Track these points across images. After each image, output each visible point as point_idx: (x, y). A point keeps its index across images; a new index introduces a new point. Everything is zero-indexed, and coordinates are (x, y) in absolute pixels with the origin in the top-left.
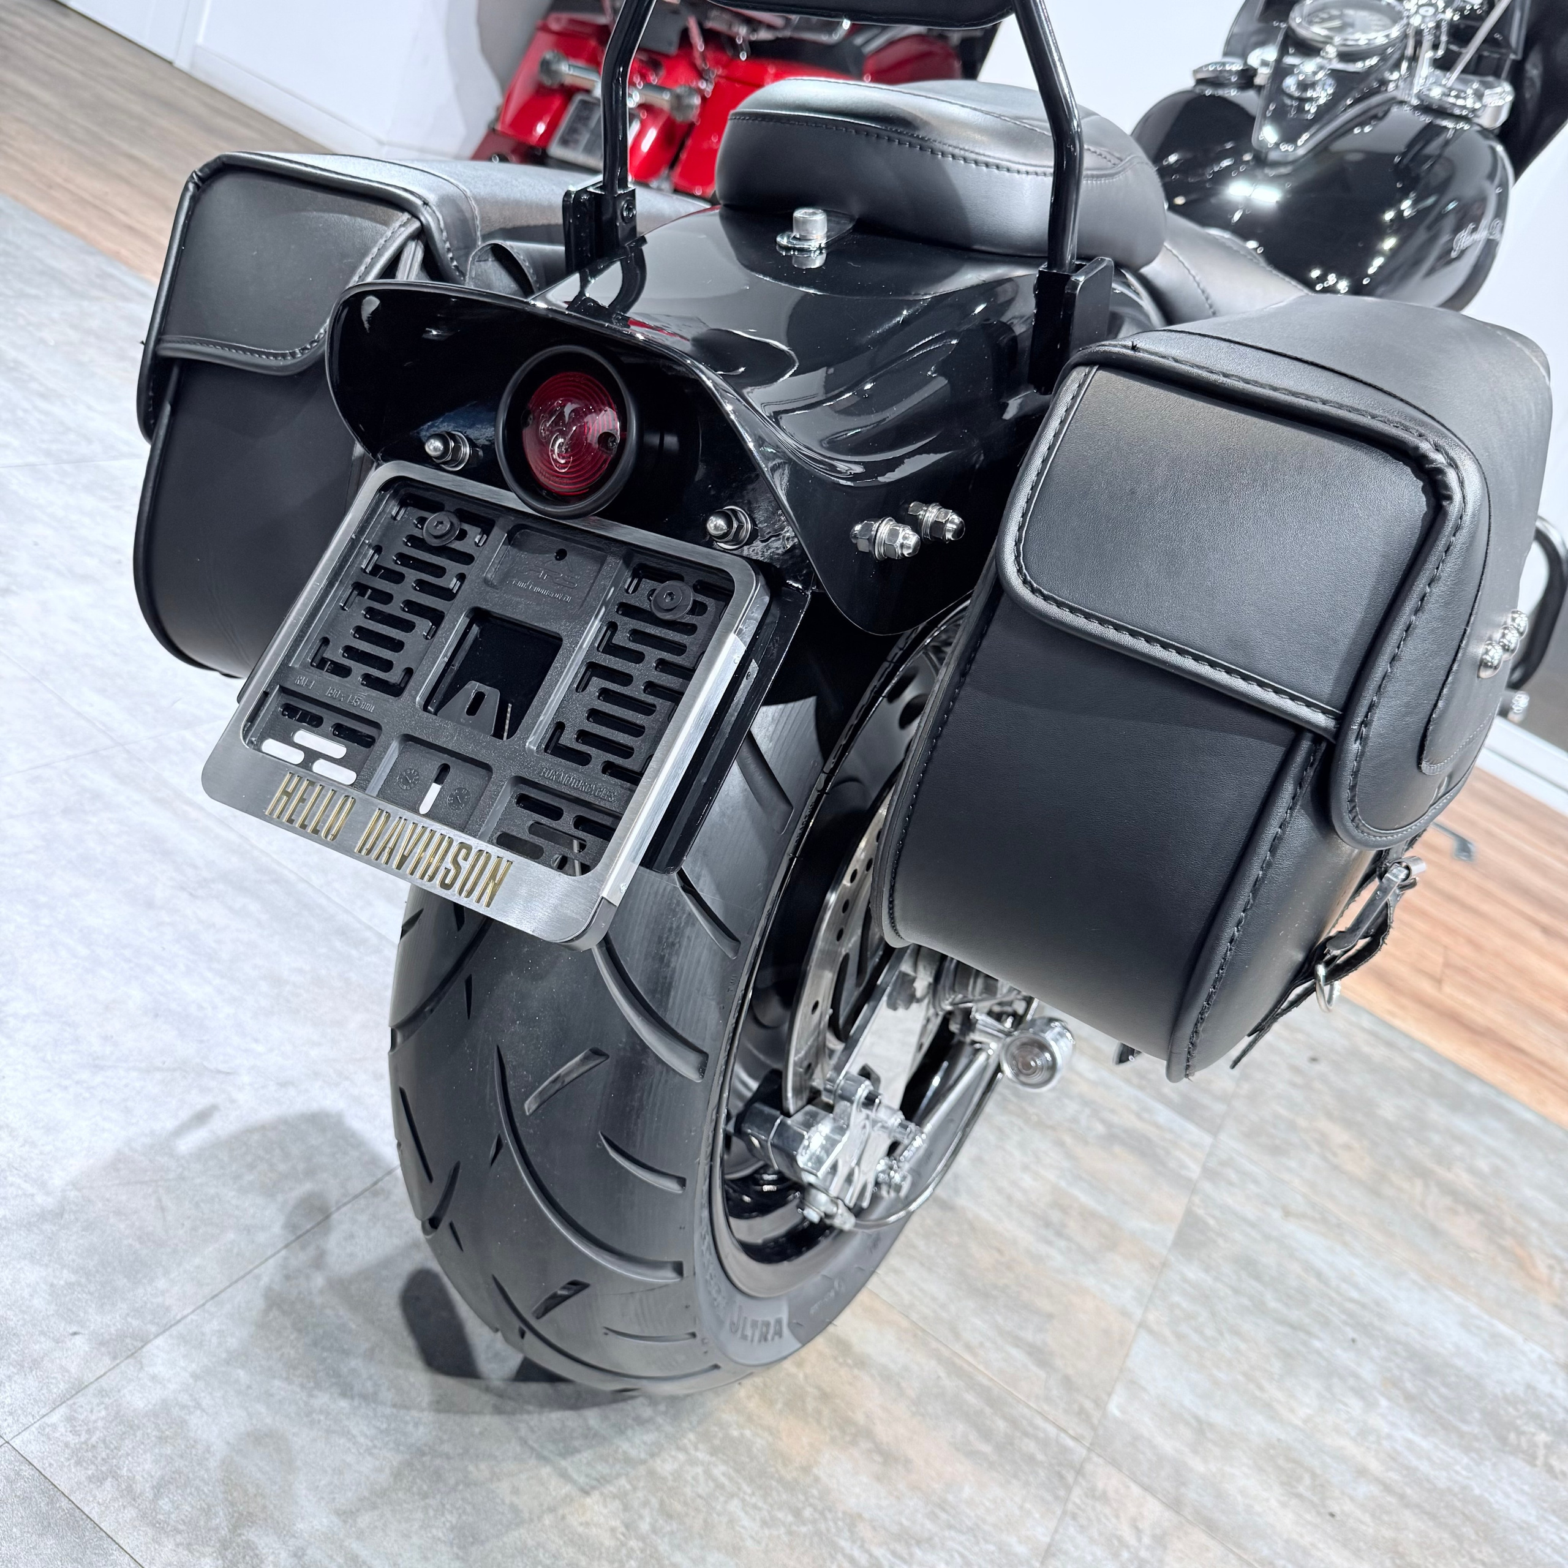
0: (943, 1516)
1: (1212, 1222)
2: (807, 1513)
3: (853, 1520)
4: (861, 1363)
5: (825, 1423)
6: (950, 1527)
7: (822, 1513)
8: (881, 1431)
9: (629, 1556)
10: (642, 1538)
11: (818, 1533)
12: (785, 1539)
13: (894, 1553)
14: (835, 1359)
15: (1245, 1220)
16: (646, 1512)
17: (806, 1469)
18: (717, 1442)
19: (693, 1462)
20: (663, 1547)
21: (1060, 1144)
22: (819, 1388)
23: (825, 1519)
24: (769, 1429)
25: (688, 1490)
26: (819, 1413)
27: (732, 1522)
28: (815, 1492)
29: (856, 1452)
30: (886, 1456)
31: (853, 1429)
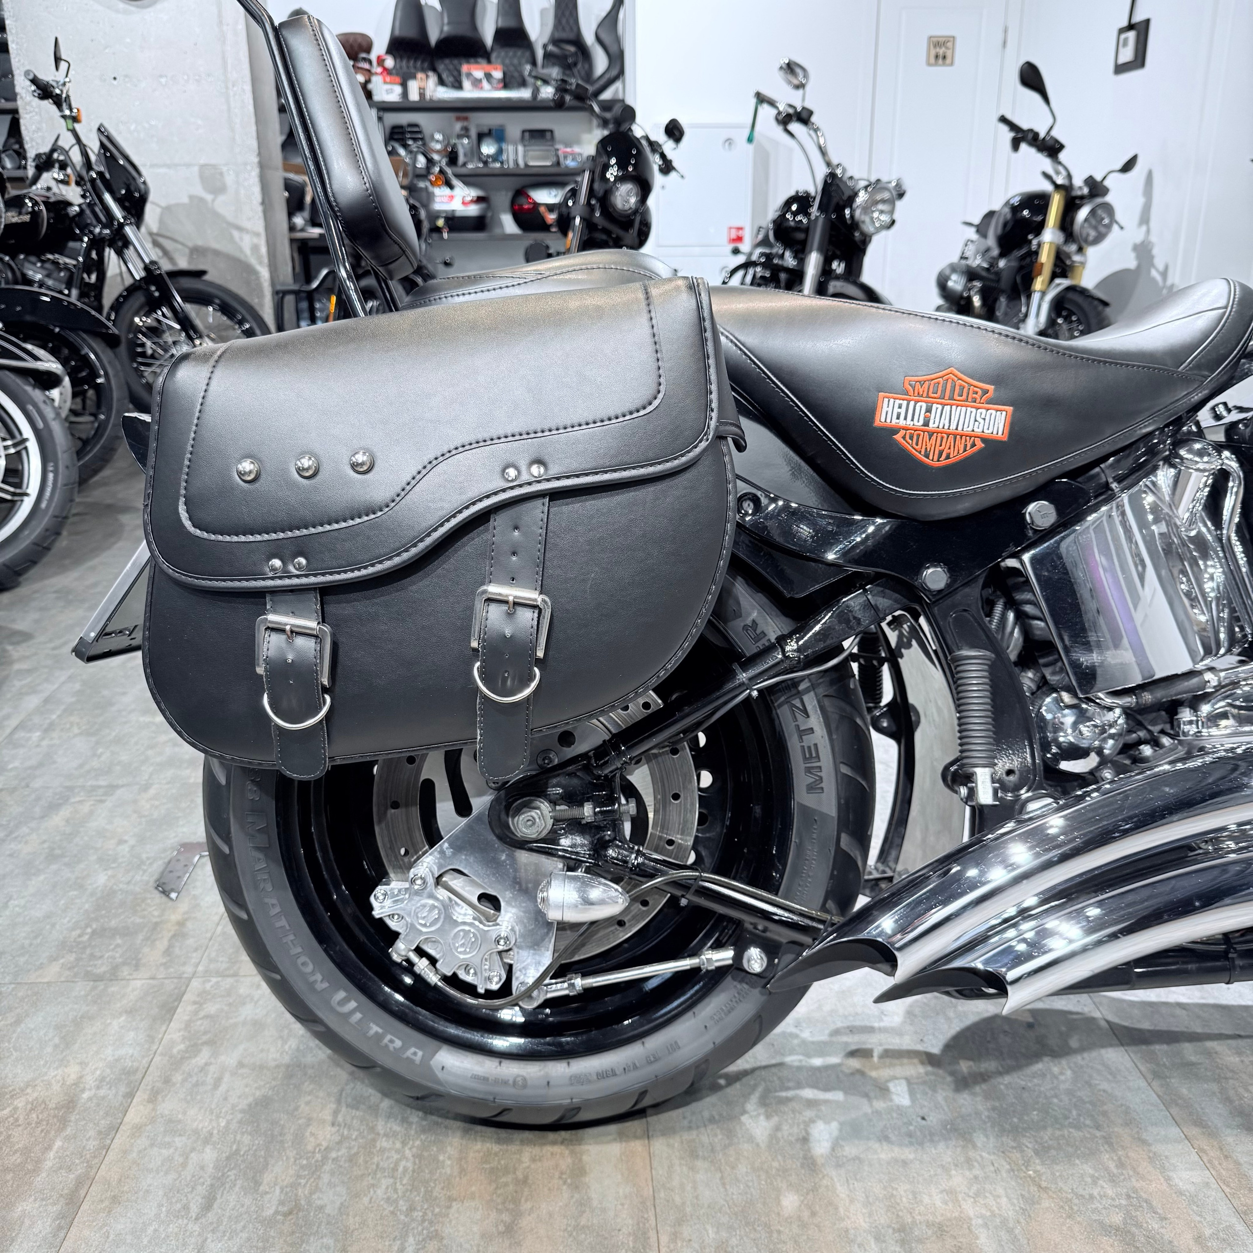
2: (418, 1214)
3: (436, 1237)
4: (576, 1187)
5: (499, 1192)
7: (423, 1221)
8: (526, 1222)
10: (325, 1158)
11: (406, 1225)
12: (386, 1212)
14: (562, 1173)
16: (343, 1151)
17: (451, 1199)
19: (399, 1151)
20: (328, 1168)
22: (526, 1177)
23: (421, 1224)
24: (462, 1170)
25: (377, 1159)
26: (506, 1185)
27: (373, 1186)
28: (437, 1210)
29: (493, 1215)
30: (509, 1230)
31: (511, 1206)
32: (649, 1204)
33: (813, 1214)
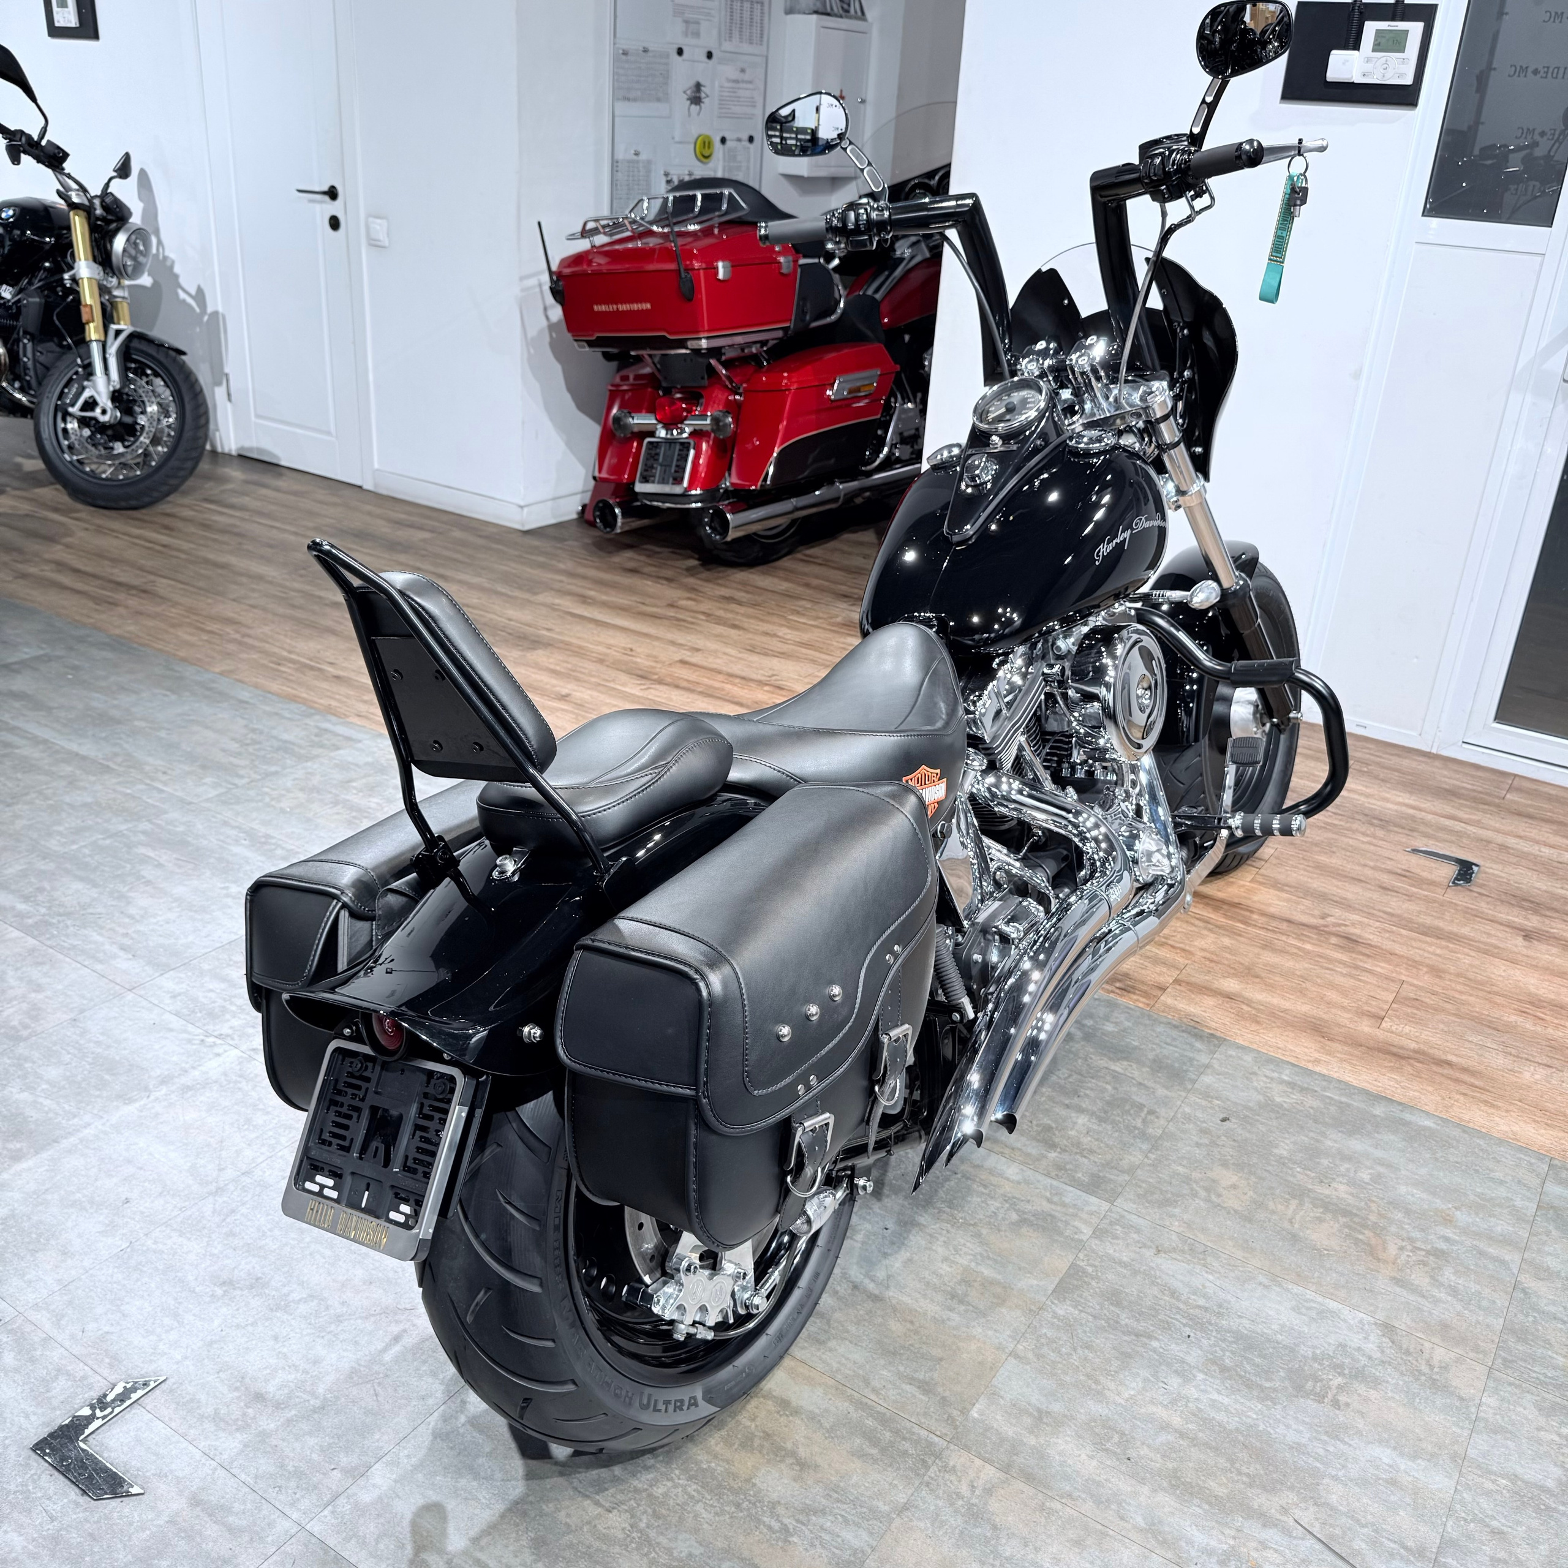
0: (836, 1495)
1: (1090, 1269)
2: (745, 1505)
3: (774, 1505)
4: (796, 1412)
5: (765, 1452)
6: (838, 1500)
7: (754, 1504)
8: (802, 1452)
9: (631, 1542)
10: (640, 1531)
11: (750, 1515)
12: (728, 1521)
13: (798, 1521)
14: (778, 1412)
15: (1121, 1263)
16: (644, 1517)
17: (748, 1481)
18: (692, 1473)
19: (675, 1486)
20: (652, 1534)
21: (979, 1235)
22: (764, 1432)
23: (756, 1507)
24: (727, 1461)
25: (671, 1502)
26: (762, 1446)
27: (696, 1516)
28: (752, 1492)
29: (783, 1466)
30: (803, 1465)
31: (783, 1453)
32: (840, 1387)
33: (912, 1322)
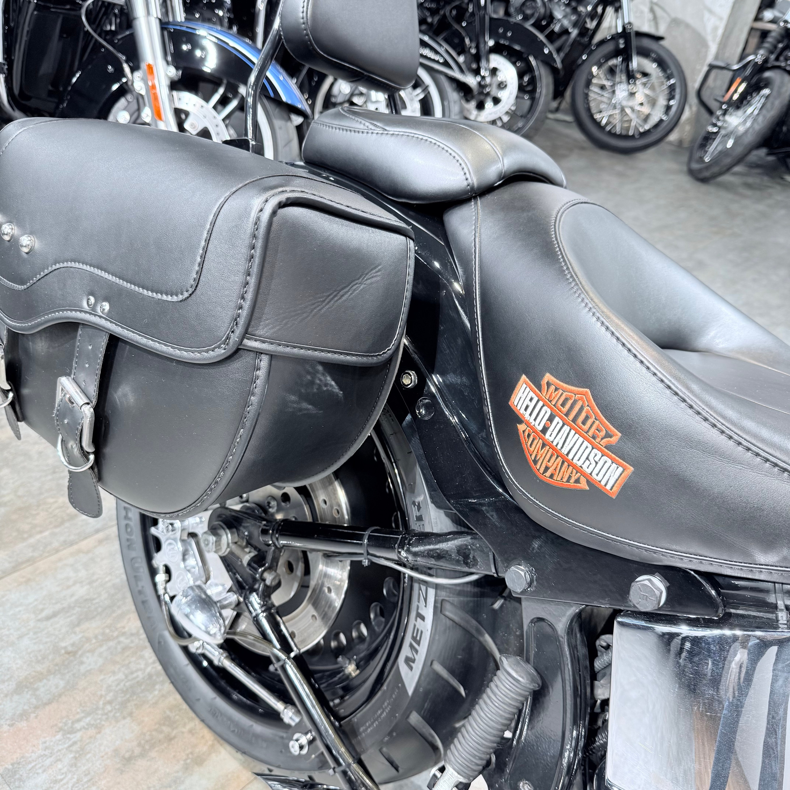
0: (85, 780)
2: (109, 708)
3: (99, 729)
4: (187, 768)
5: (154, 733)
6: (79, 781)
7: (106, 714)
8: (142, 763)
10: (117, 637)
11: (97, 708)
12: (99, 693)
13: (75, 743)
14: (192, 753)
16: (128, 641)
17: (131, 714)
19: (147, 665)
20: (111, 644)
22: (175, 737)
23: (102, 715)
24: (156, 703)
25: (133, 659)
26: (161, 732)
27: (114, 673)
28: (118, 714)
29: (135, 743)
30: (129, 760)
31: (147, 747)
